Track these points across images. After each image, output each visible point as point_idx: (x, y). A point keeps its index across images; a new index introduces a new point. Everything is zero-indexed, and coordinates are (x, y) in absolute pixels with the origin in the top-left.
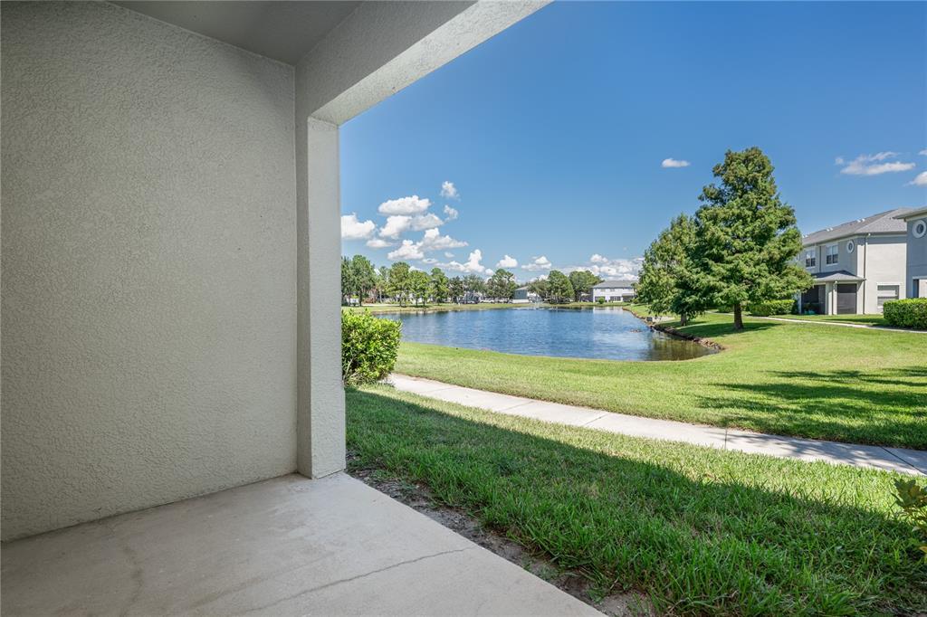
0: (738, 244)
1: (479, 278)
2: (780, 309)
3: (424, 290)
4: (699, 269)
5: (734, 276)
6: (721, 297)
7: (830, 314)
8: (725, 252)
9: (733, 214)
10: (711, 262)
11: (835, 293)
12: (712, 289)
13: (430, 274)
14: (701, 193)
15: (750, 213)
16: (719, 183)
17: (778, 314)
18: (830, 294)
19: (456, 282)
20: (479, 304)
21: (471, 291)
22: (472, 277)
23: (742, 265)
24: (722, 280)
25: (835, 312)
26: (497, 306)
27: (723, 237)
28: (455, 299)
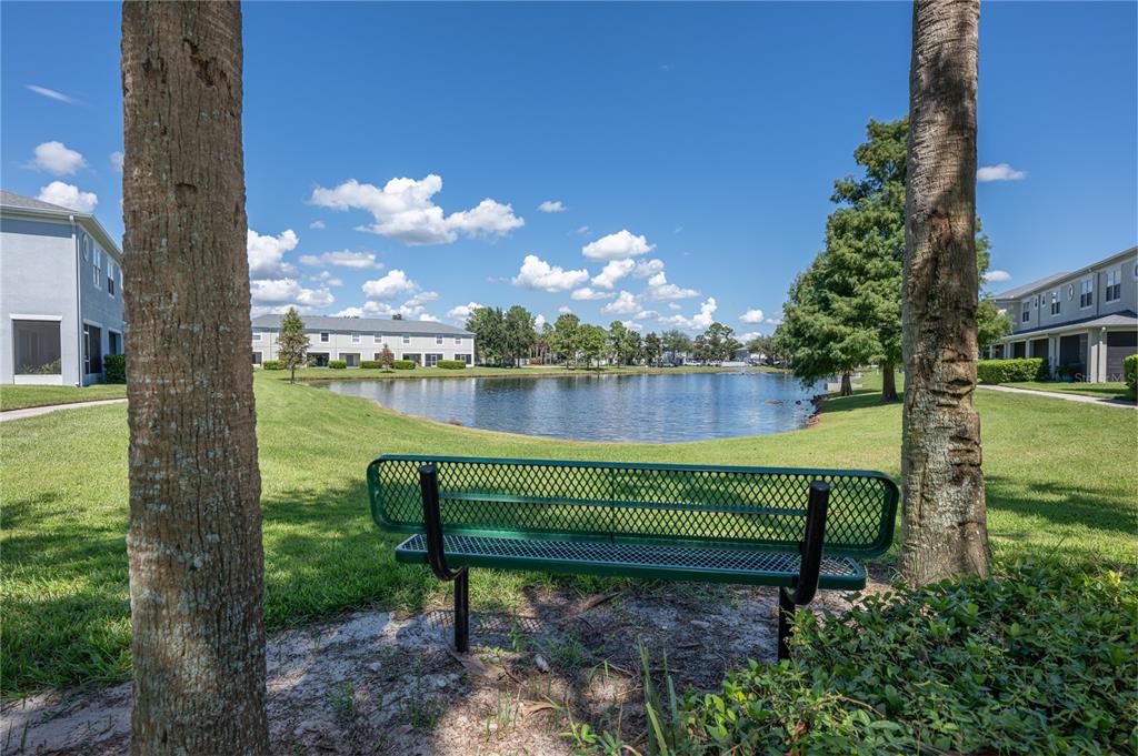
0: (873, 265)
1: (682, 335)
2: (1018, 373)
3: (597, 348)
4: (817, 307)
5: (864, 316)
6: (842, 350)
7: (1093, 380)
8: (853, 280)
9: (868, 220)
10: (831, 295)
11: (1103, 347)
12: (831, 336)
13: (608, 329)
14: (832, 191)
15: (895, 215)
16: (860, 175)
17: (1013, 380)
18: (1094, 348)
19: (651, 339)
20: (680, 368)
21: (673, 350)
22: (674, 334)
23: (875, 298)
24: (845, 323)
25: (1103, 379)
26: (706, 369)
27: (848, 256)
28: (650, 361)
